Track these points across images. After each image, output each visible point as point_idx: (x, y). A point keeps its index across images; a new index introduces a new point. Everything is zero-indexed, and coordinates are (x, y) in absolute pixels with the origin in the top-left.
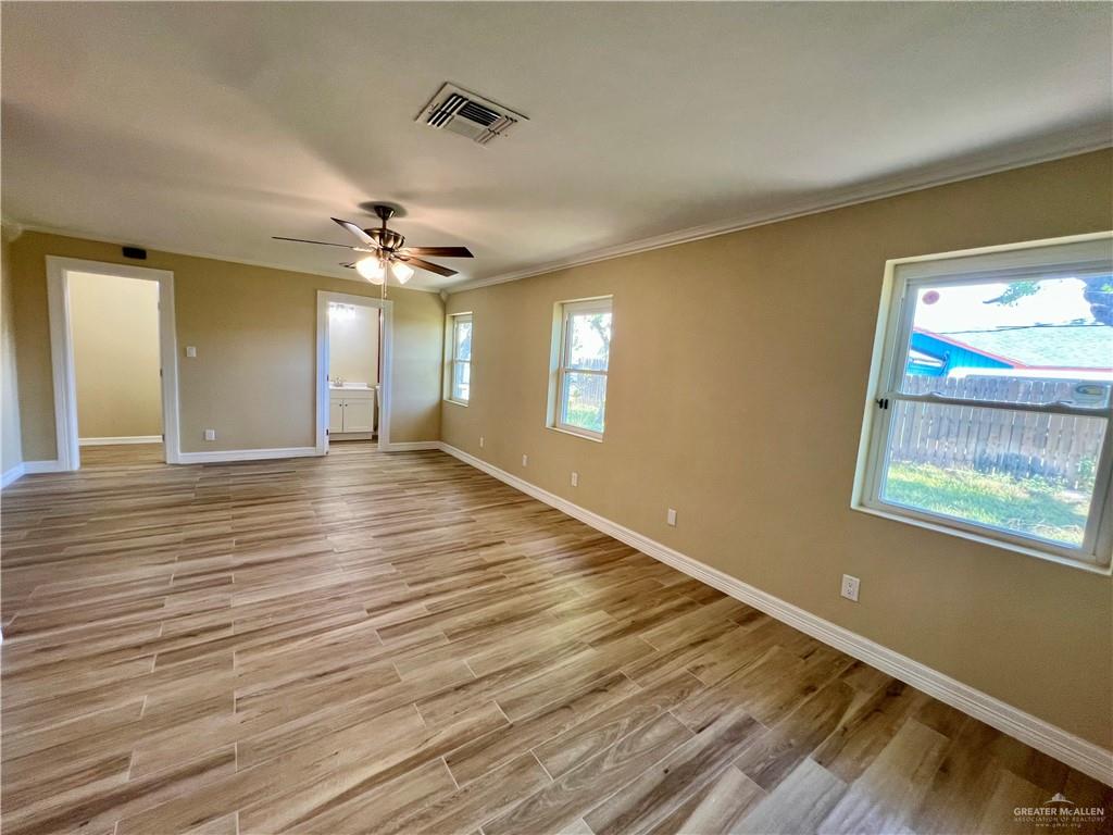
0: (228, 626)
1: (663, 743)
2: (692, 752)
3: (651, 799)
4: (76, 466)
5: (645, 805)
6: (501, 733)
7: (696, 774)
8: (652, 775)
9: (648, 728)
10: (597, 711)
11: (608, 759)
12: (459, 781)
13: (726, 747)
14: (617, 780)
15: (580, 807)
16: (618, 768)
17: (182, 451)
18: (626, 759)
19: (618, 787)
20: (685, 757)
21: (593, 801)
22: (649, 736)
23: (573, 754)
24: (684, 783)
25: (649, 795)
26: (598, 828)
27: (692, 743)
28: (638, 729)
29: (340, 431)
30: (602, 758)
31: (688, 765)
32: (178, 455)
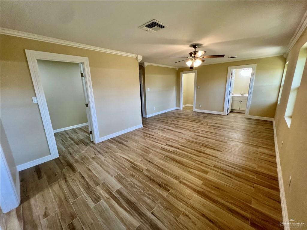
0: (153, 136)
1: (145, 203)
2: (143, 210)
3: (127, 200)
4: (182, 109)
5: (125, 198)
6: (140, 170)
7: (135, 211)
8: (133, 199)
9: (149, 198)
10: (152, 186)
11: (137, 190)
12: (128, 168)
13: (148, 223)
14: (131, 192)
15: (124, 186)
16: (135, 192)
17: (196, 109)
18: (138, 194)
19: (129, 192)
20: (141, 209)
21: (125, 188)
22: (146, 198)
23: (137, 183)
24: (132, 208)
25: (128, 199)
26: (119, 190)
27: (147, 211)
28: (148, 196)
29: (239, 109)
30: (136, 188)
31: (138, 209)
32: (195, 110)
